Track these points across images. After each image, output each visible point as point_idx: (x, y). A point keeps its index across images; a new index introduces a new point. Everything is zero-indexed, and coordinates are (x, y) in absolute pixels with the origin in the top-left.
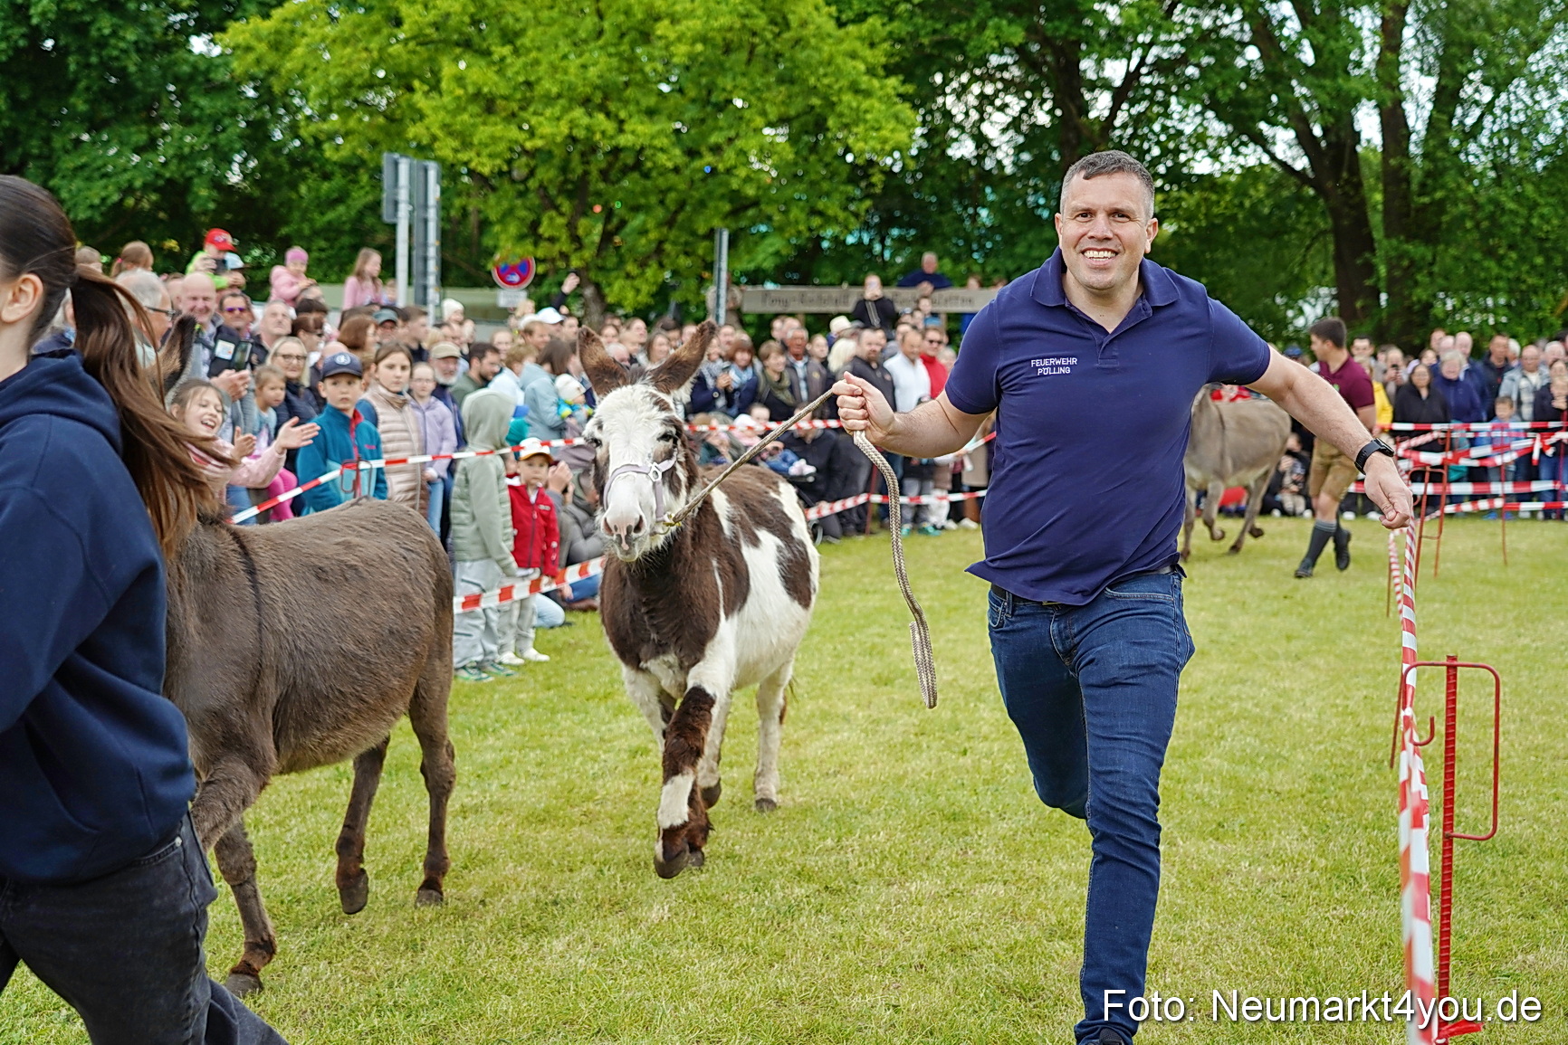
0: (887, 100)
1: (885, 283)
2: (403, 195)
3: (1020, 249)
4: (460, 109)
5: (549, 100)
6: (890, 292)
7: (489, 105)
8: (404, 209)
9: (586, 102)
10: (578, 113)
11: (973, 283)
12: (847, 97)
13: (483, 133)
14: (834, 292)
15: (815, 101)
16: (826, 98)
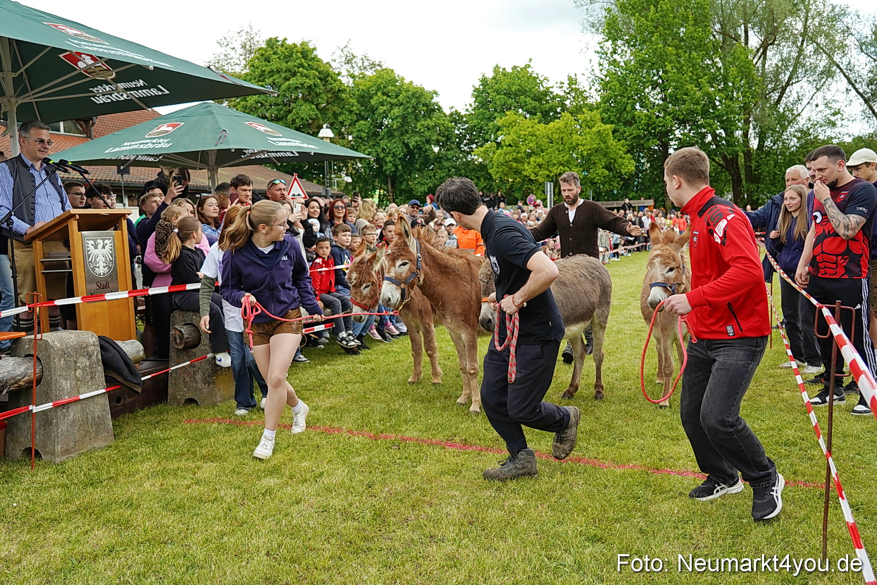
0: (628, 159)
1: (629, 200)
2: (549, 190)
3: (653, 190)
4: (535, 168)
5: (554, 165)
6: (631, 202)
7: (540, 166)
8: (549, 193)
9: (561, 164)
10: (561, 167)
11: (642, 199)
12: (620, 160)
13: (541, 173)
14: (610, 202)
15: (612, 161)
16: (615, 160)
